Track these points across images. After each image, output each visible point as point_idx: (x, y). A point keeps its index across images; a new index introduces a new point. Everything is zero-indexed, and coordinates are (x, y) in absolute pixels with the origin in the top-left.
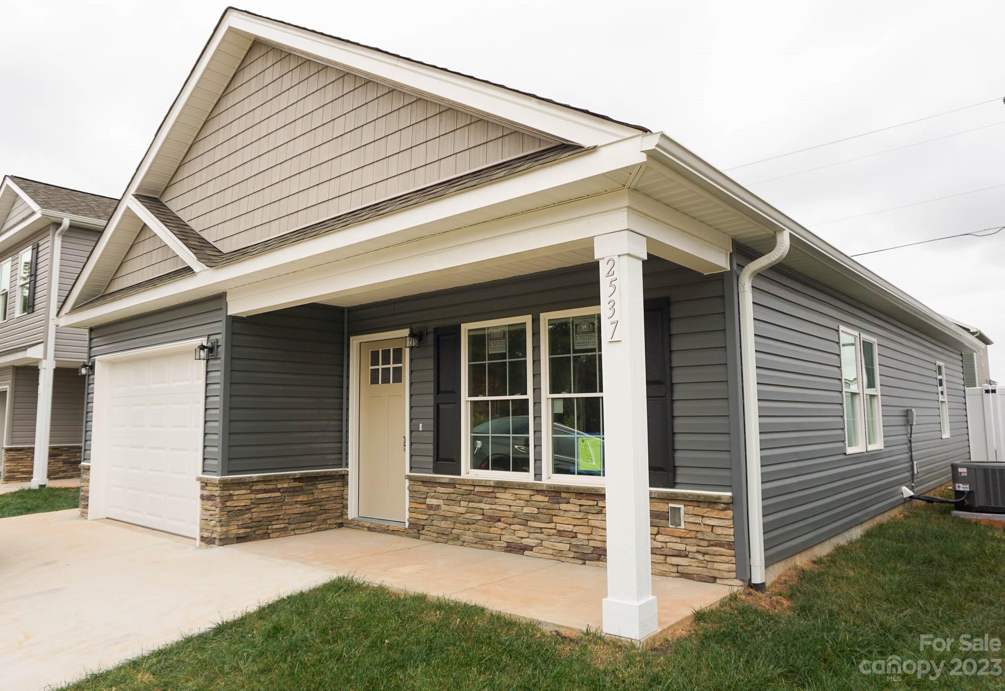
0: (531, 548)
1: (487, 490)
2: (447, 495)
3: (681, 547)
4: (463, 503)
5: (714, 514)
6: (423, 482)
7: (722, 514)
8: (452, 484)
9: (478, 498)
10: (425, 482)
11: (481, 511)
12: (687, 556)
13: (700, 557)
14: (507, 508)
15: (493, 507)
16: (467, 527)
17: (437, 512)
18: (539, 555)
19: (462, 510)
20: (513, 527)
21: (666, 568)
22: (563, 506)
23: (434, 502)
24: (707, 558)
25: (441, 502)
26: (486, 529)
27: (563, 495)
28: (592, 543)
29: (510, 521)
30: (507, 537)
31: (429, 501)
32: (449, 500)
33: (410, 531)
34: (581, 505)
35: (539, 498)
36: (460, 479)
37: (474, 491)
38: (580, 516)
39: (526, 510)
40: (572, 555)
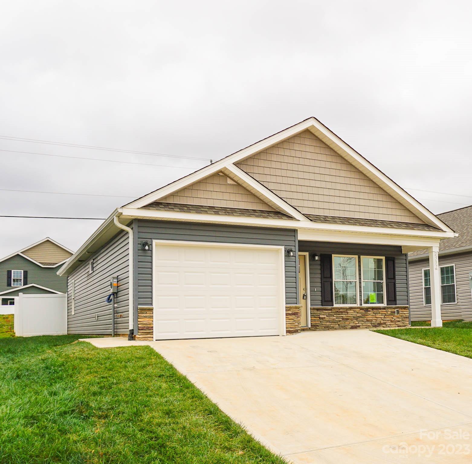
0: (359, 326)
1: (344, 310)
2: (328, 313)
3: (398, 320)
4: (335, 316)
5: (405, 311)
6: (317, 309)
7: (407, 311)
8: (331, 310)
9: (341, 313)
10: (318, 309)
11: (342, 318)
12: (399, 322)
13: (402, 321)
14: (352, 315)
15: (346, 315)
16: (337, 323)
17: (324, 320)
18: (362, 328)
19: (335, 318)
20: (353, 321)
21: (395, 325)
22: (369, 313)
23: (323, 316)
24: (404, 321)
25: (325, 316)
26: (344, 323)
27: (369, 310)
28: (377, 322)
29: (353, 319)
30: (352, 324)
31: (321, 316)
32: (329, 315)
33: (312, 328)
34: (374, 312)
35: (362, 311)
36: (333, 307)
37: (339, 311)
38: (374, 315)
39: (358, 315)
40: (372, 326)
